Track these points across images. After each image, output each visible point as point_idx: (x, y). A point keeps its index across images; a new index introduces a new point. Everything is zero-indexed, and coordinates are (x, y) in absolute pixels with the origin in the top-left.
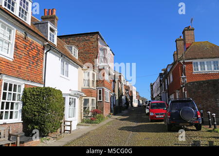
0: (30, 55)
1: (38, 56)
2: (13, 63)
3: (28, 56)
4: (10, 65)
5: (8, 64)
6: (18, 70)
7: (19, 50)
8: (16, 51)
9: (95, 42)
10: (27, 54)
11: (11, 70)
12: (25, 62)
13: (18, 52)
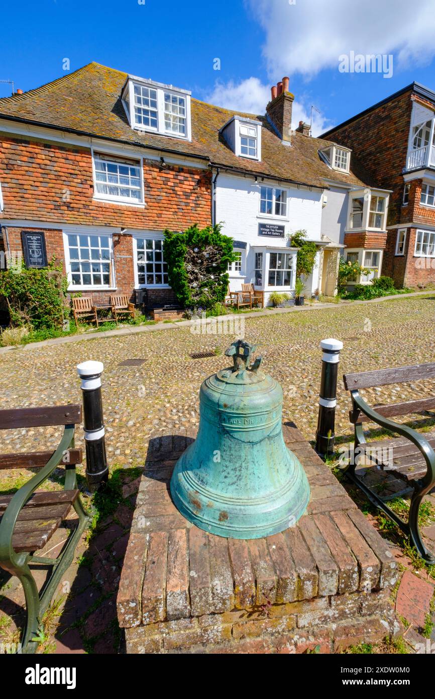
0: (178, 193)
1: (196, 191)
2: (146, 211)
3: (174, 195)
4: (140, 214)
5: (137, 214)
6: (157, 219)
7: (153, 189)
8: (148, 193)
9: (401, 116)
10: (171, 191)
11: (143, 220)
12: (169, 206)
13: (152, 193)
